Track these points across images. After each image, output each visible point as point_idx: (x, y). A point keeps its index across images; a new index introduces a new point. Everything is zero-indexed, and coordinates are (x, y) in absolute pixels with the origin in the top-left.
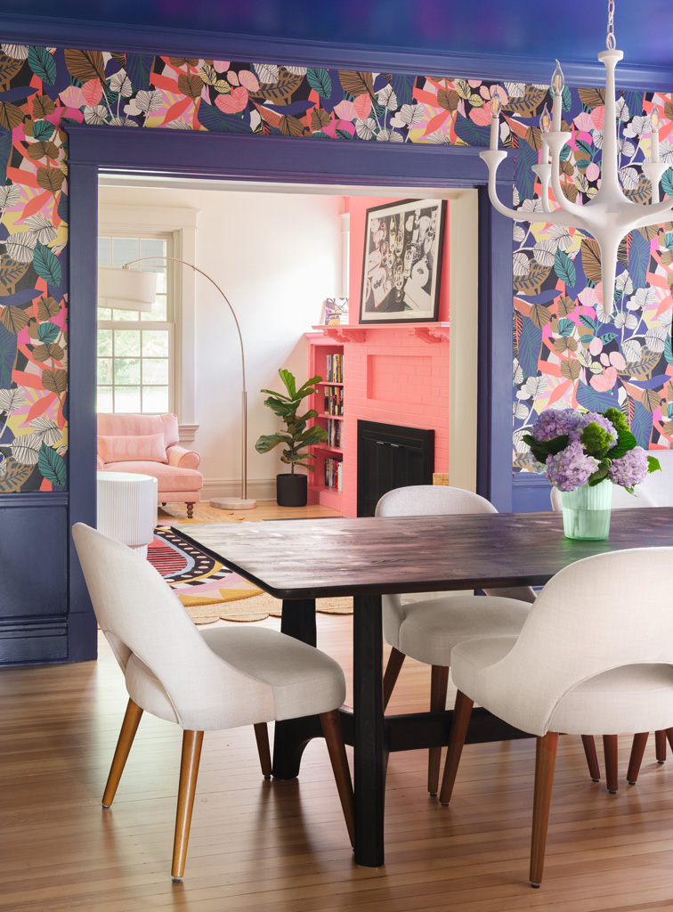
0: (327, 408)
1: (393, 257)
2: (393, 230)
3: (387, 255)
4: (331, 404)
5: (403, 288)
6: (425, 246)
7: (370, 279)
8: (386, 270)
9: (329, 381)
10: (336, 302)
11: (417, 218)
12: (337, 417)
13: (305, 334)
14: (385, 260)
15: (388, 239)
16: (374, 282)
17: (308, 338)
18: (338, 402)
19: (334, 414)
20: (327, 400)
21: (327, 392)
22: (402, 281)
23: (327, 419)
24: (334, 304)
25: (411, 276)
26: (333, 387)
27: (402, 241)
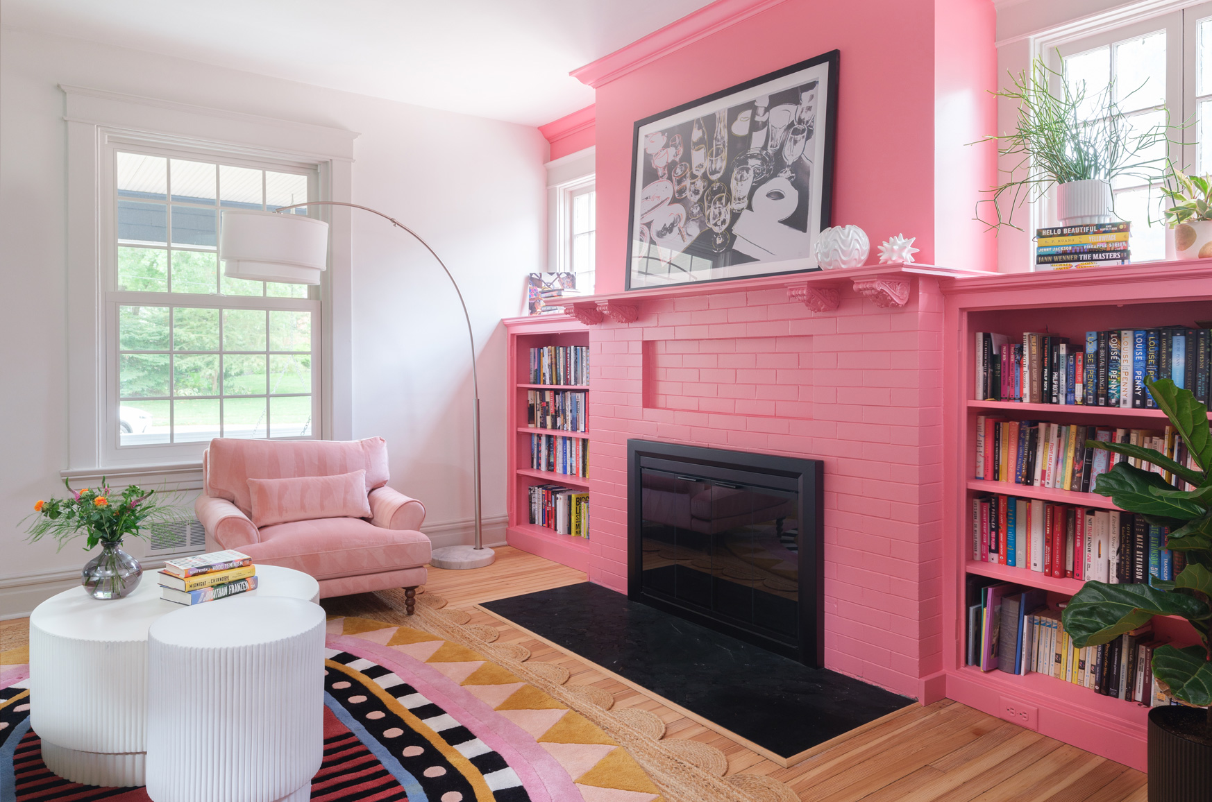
0: (531, 418)
1: (700, 185)
2: (701, 141)
3: (687, 183)
4: (539, 414)
5: (729, 229)
6: (786, 152)
7: (649, 225)
8: (685, 206)
9: (534, 383)
10: (543, 278)
11: (761, 111)
12: (549, 432)
13: (502, 320)
14: (681, 192)
15: (687, 158)
16: (657, 227)
17: (507, 326)
18: (552, 410)
19: (544, 426)
20: (531, 410)
21: (532, 398)
22: (728, 217)
23: (531, 435)
24: (540, 280)
25: (750, 207)
26: (542, 391)
27: (725, 154)
